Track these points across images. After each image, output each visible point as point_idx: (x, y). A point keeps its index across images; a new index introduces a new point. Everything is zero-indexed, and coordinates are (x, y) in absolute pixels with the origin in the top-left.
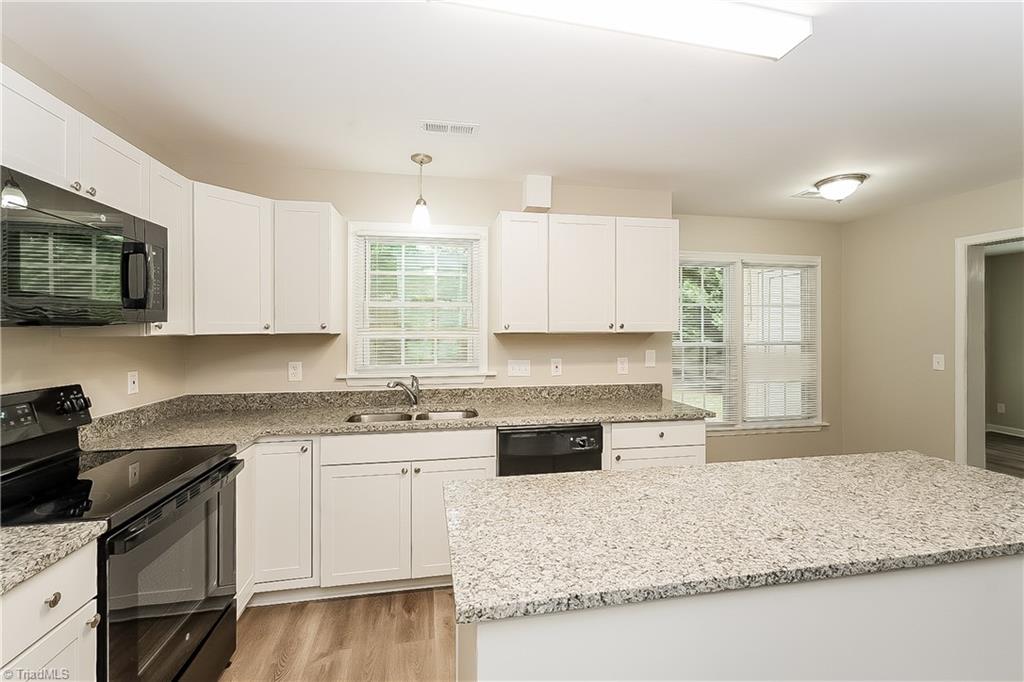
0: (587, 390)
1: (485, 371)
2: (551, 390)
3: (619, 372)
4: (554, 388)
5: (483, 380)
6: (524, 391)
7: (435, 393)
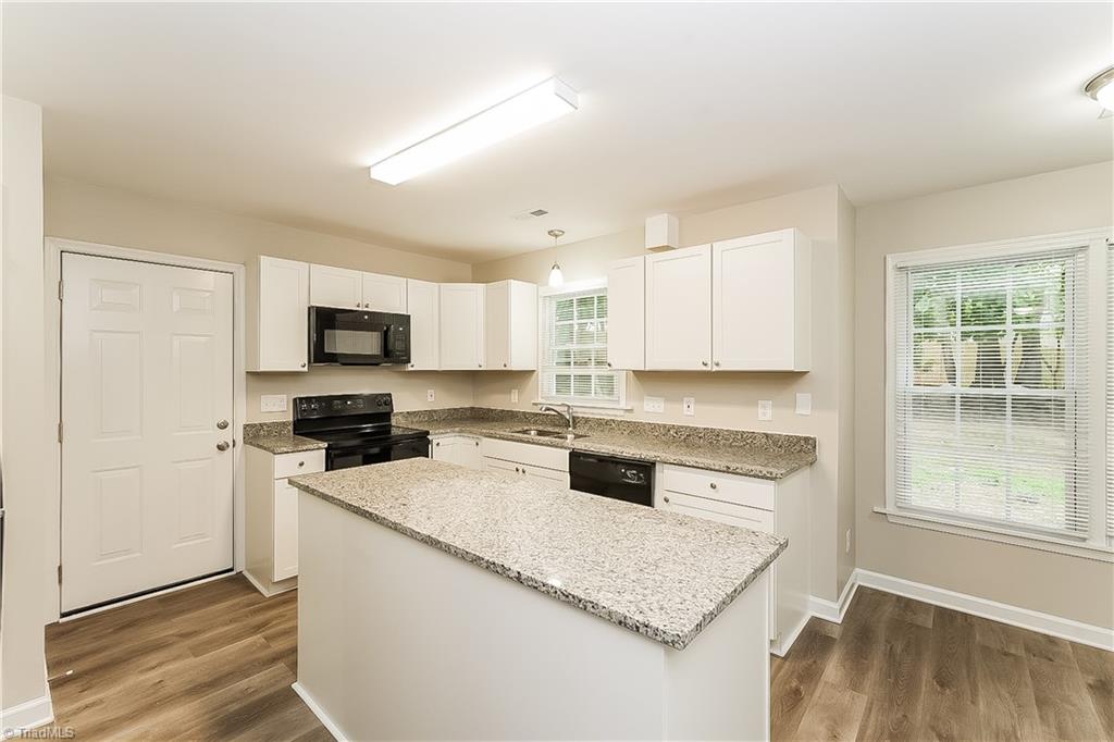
0: (716, 434)
1: (623, 405)
2: (678, 429)
3: (761, 418)
4: (682, 427)
5: (622, 413)
6: (654, 427)
7: (587, 420)
